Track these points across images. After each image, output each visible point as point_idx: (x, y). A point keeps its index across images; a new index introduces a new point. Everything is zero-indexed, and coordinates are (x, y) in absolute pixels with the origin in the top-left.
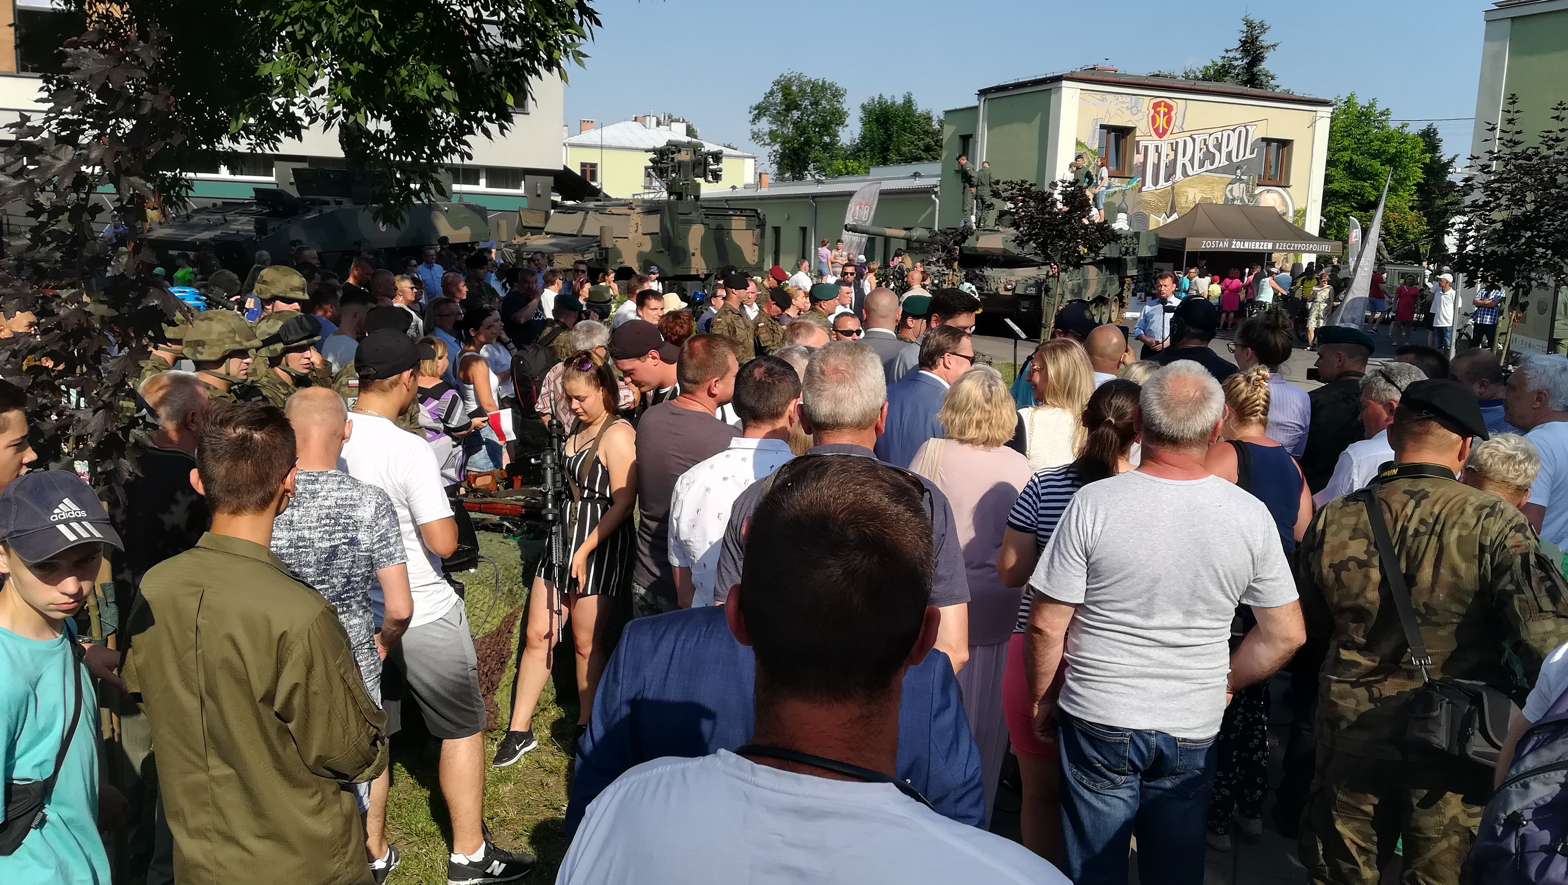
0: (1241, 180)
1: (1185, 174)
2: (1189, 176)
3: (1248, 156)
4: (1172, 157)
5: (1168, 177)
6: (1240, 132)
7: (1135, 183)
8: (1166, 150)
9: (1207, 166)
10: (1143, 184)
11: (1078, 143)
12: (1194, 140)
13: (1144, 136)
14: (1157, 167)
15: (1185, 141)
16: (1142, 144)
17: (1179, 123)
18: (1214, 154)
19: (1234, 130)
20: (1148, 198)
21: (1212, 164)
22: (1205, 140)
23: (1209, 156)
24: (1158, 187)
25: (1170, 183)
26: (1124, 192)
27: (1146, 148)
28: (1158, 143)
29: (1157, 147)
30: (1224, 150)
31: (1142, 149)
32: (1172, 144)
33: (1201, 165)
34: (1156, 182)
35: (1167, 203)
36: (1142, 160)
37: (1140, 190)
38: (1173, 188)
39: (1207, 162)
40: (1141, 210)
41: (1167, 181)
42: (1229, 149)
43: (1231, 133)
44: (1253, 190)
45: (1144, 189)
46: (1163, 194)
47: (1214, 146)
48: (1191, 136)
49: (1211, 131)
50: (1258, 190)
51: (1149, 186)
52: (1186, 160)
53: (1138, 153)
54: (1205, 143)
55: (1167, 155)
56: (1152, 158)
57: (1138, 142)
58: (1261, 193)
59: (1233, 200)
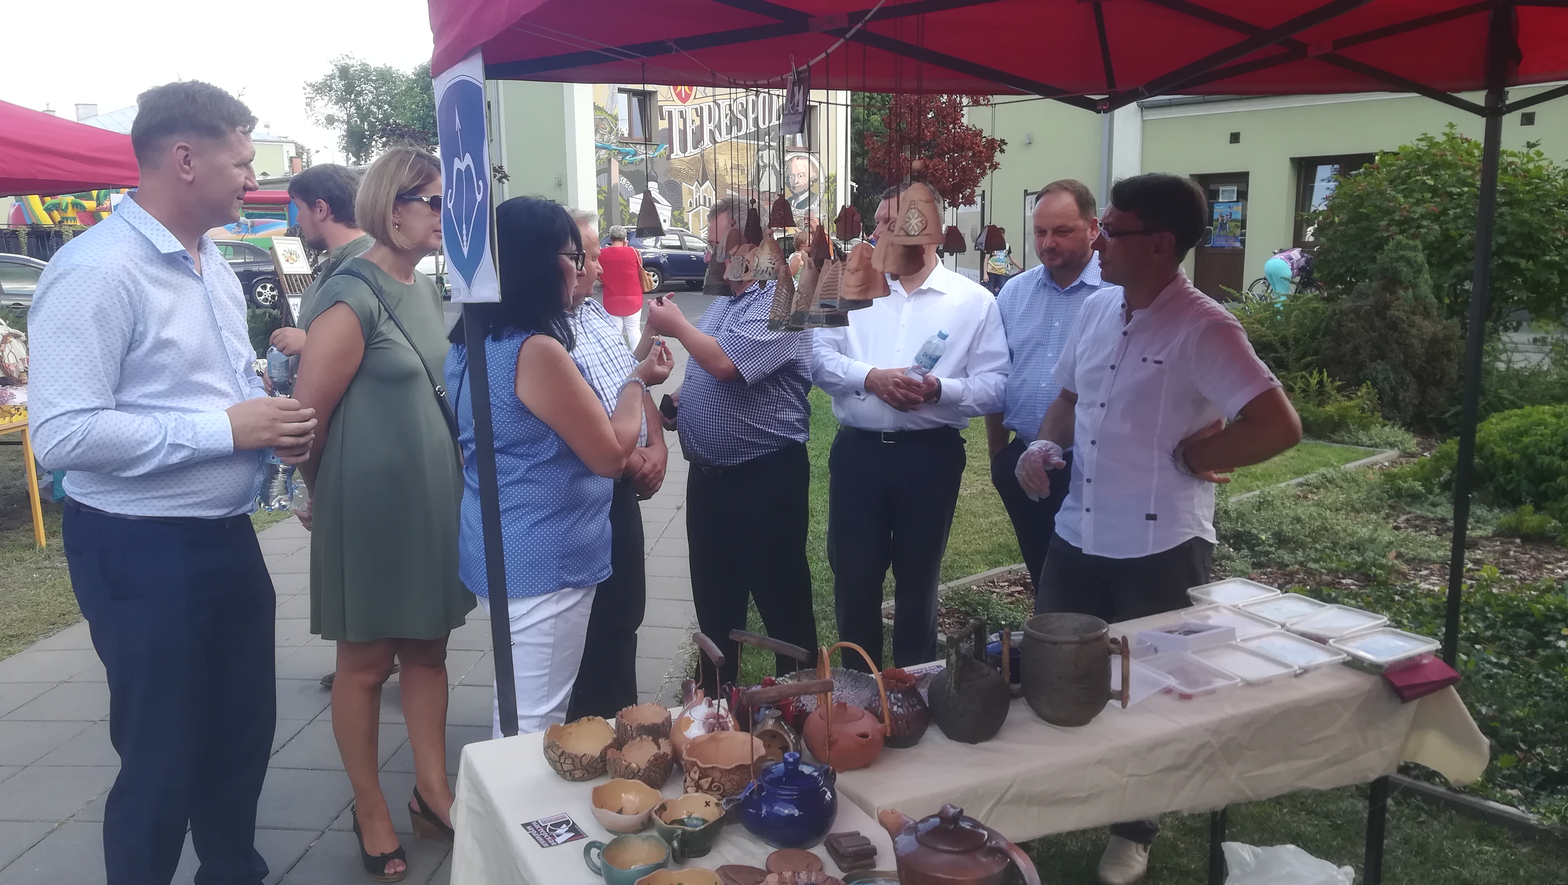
0: (770, 146)
1: (713, 140)
2: (717, 143)
3: (775, 121)
4: (698, 122)
5: (697, 143)
6: (764, 97)
7: (662, 151)
8: (690, 115)
9: (735, 132)
10: (672, 151)
11: (597, 108)
12: (719, 106)
13: (666, 101)
14: (683, 133)
16: (665, 109)
18: (741, 121)
20: (677, 165)
21: (739, 130)
22: (730, 105)
23: (736, 123)
24: (686, 154)
25: (698, 150)
26: (651, 160)
27: (670, 113)
28: (682, 108)
29: (681, 112)
30: (751, 116)
31: (666, 115)
32: (696, 109)
33: (730, 131)
34: (684, 149)
35: (698, 171)
36: (667, 126)
37: (669, 158)
38: (702, 156)
39: (734, 129)
40: (672, 179)
41: (695, 147)
42: (755, 115)
44: (783, 156)
45: (672, 156)
46: (693, 161)
47: (740, 112)
48: (715, 102)
51: (677, 153)
52: (712, 126)
53: (662, 118)
54: (730, 110)
55: (693, 121)
56: (677, 124)
57: (661, 107)
58: (791, 159)
59: (765, 167)
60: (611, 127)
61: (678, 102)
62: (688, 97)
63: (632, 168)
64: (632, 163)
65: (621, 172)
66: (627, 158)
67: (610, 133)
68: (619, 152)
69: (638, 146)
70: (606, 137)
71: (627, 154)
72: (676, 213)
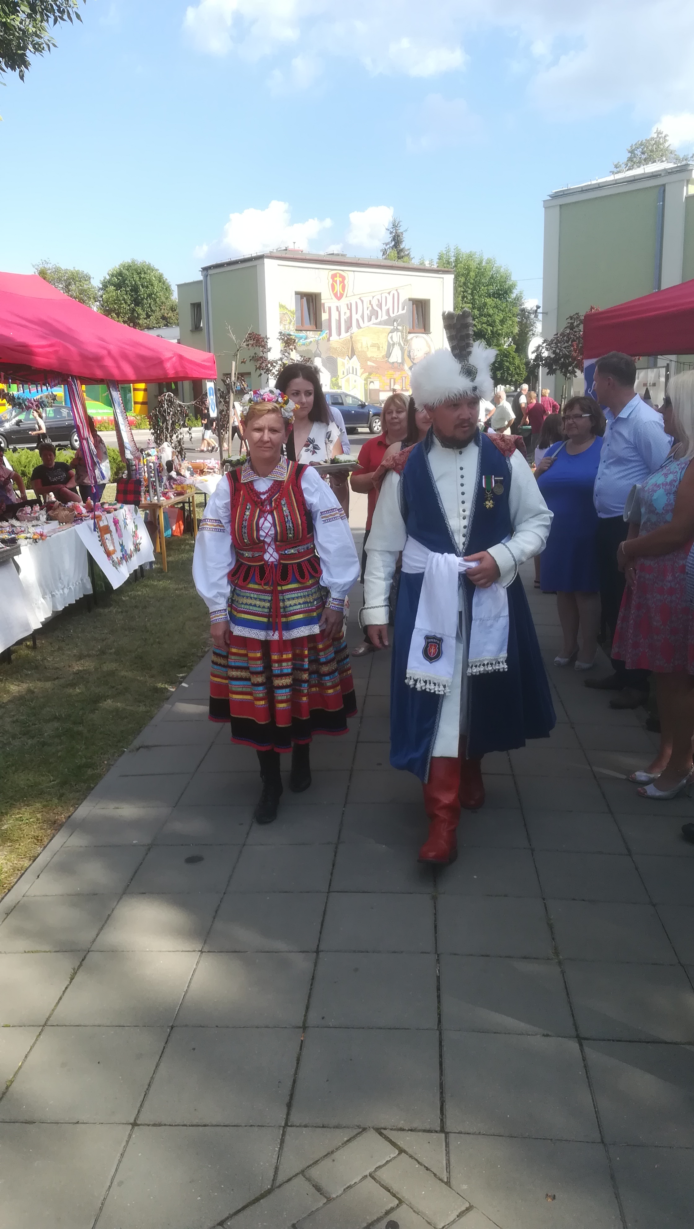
0: (397, 330)
1: (359, 327)
2: (361, 328)
3: (401, 312)
4: (348, 314)
5: (348, 328)
6: (394, 294)
7: (324, 335)
8: (344, 309)
9: (374, 320)
10: (330, 335)
11: (281, 306)
12: (362, 301)
13: (327, 300)
14: (339, 322)
15: (356, 303)
16: (326, 306)
17: (350, 289)
18: (377, 312)
19: (389, 293)
20: (335, 345)
21: (377, 318)
22: (370, 301)
23: (374, 313)
24: (341, 337)
25: (349, 334)
26: (317, 342)
27: (330, 308)
28: (338, 304)
29: (337, 308)
30: (384, 308)
31: (327, 310)
32: (347, 305)
33: (370, 319)
34: (339, 334)
35: (348, 349)
36: (328, 318)
37: (329, 340)
38: (351, 338)
39: (373, 317)
40: (331, 355)
41: (347, 331)
42: (387, 307)
43: (387, 295)
44: (407, 336)
45: (331, 339)
46: (345, 342)
47: (377, 305)
48: (360, 299)
49: (373, 294)
50: (410, 336)
51: (334, 337)
52: (358, 316)
53: (324, 312)
54: (370, 303)
55: (345, 313)
56: (335, 316)
57: (324, 304)
58: (412, 339)
59: (394, 344)
60: (290, 320)
61: (336, 300)
62: (342, 295)
63: (304, 348)
64: (304, 345)
65: (298, 351)
66: (301, 341)
67: (290, 323)
68: (296, 337)
69: (308, 332)
70: (287, 326)
71: (301, 338)
72: (334, 379)
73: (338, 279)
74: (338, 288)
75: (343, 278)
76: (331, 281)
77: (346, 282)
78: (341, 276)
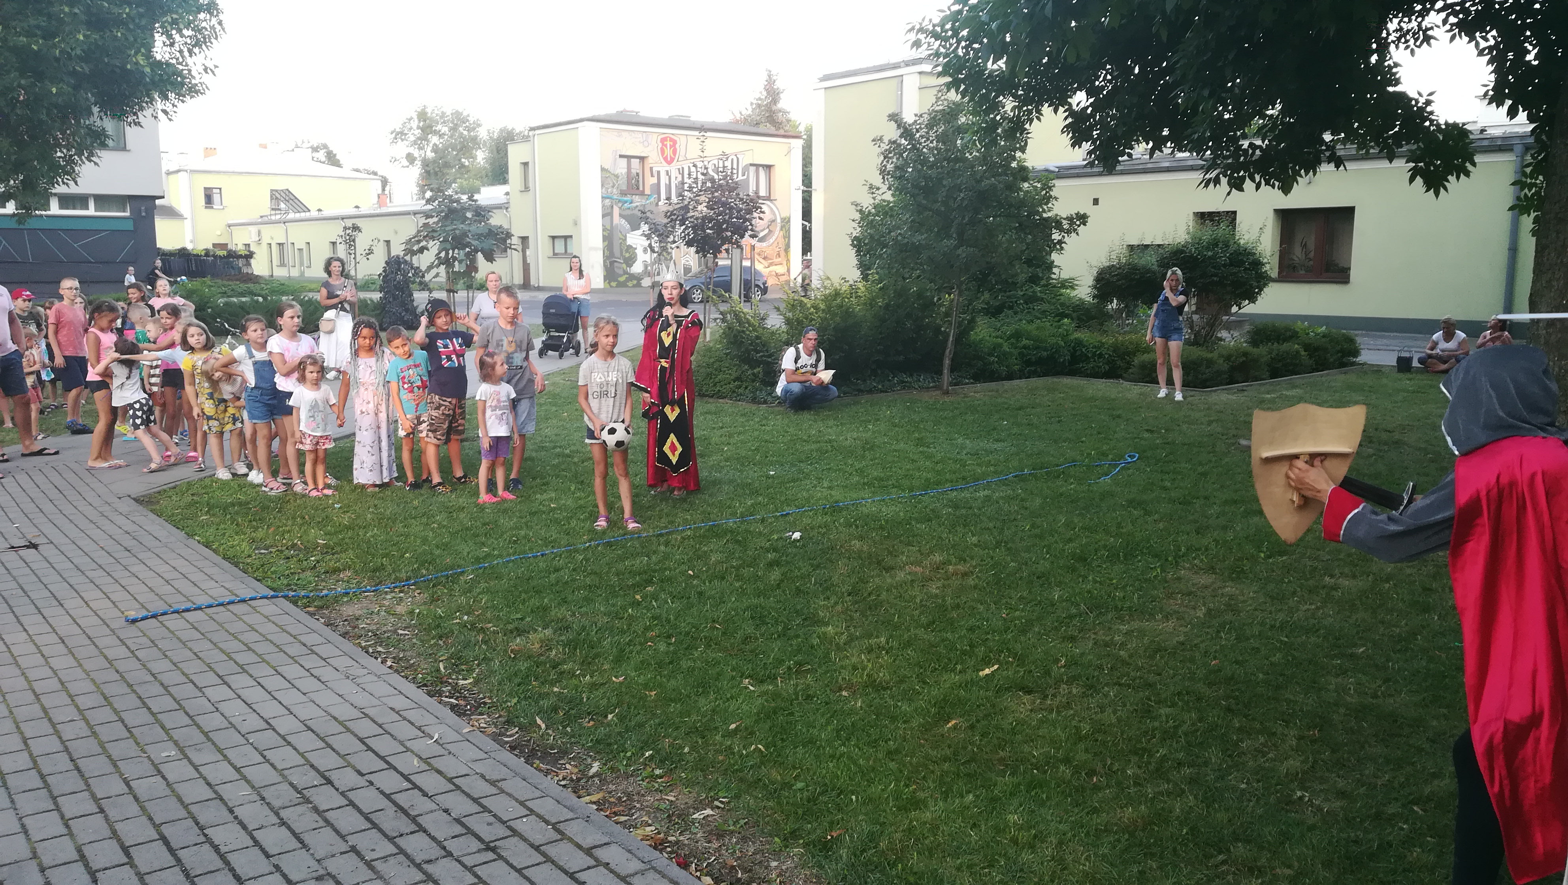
3: (740, 178)
4: (680, 178)
5: (680, 193)
6: (734, 160)
7: (652, 199)
8: (674, 173)
11: (603, 169)
13: (656, 163)
14: (669, 187)
15: (690, 167)
16: (655, 169)
17: (683, 153)
19: (729, 159)
26: (643, 206)
27: (659, 172)
28: (668, 168)
29: (667, 171)
31: (655, 174)
32: (679, 169)
34: (669, 198)
36: (656, 182)
53: (652, 176)
55: (676, 178)
56: (664, 180)
57: (651, 169)
60: (613, 183)
61: (664, 163)
62: (672, 160)
63: (629, 212)
64: (629, 209)
65: (621, 215)
66: (626, 205)
67: (613, 187)
68: (620, 201)
69: (633, 196)
70: (609, 190)
71: (626, 202)
73: (668, 143)
74: (668, 152)
75: (675, 142)
76: (660, 145)
77: (677, 146)
78: (671, 140)
